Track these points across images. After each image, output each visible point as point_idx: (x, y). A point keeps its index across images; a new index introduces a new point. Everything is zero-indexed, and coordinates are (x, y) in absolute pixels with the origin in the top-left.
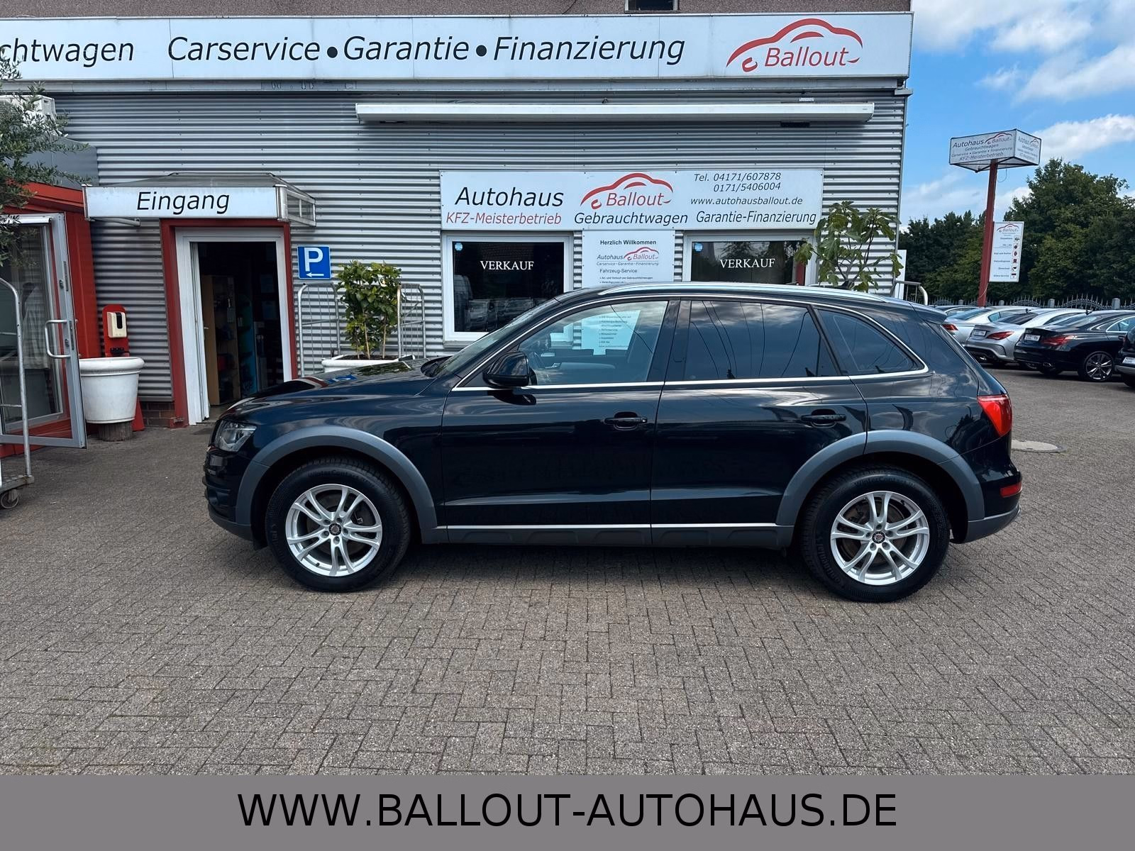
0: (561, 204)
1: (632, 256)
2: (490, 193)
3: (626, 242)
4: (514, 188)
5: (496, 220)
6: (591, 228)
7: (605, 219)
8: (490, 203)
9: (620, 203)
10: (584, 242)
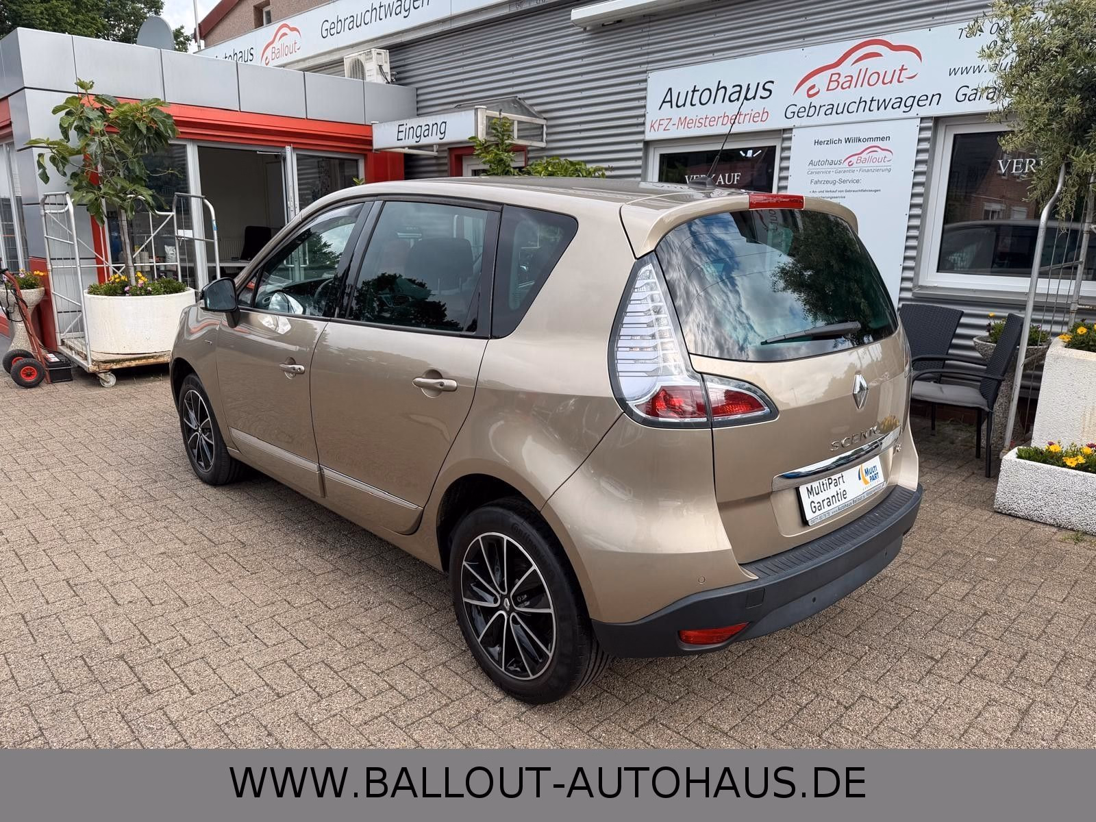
0: (770, 95)
1: (854, 159)
2: (694, 91)
3: (848, 140)
4: (719, 82)
5: (698, 124)
6: (803, 124)
7: (823, 109)
8: (693, 103)
9: (844, 87)
10: (793, 144)
